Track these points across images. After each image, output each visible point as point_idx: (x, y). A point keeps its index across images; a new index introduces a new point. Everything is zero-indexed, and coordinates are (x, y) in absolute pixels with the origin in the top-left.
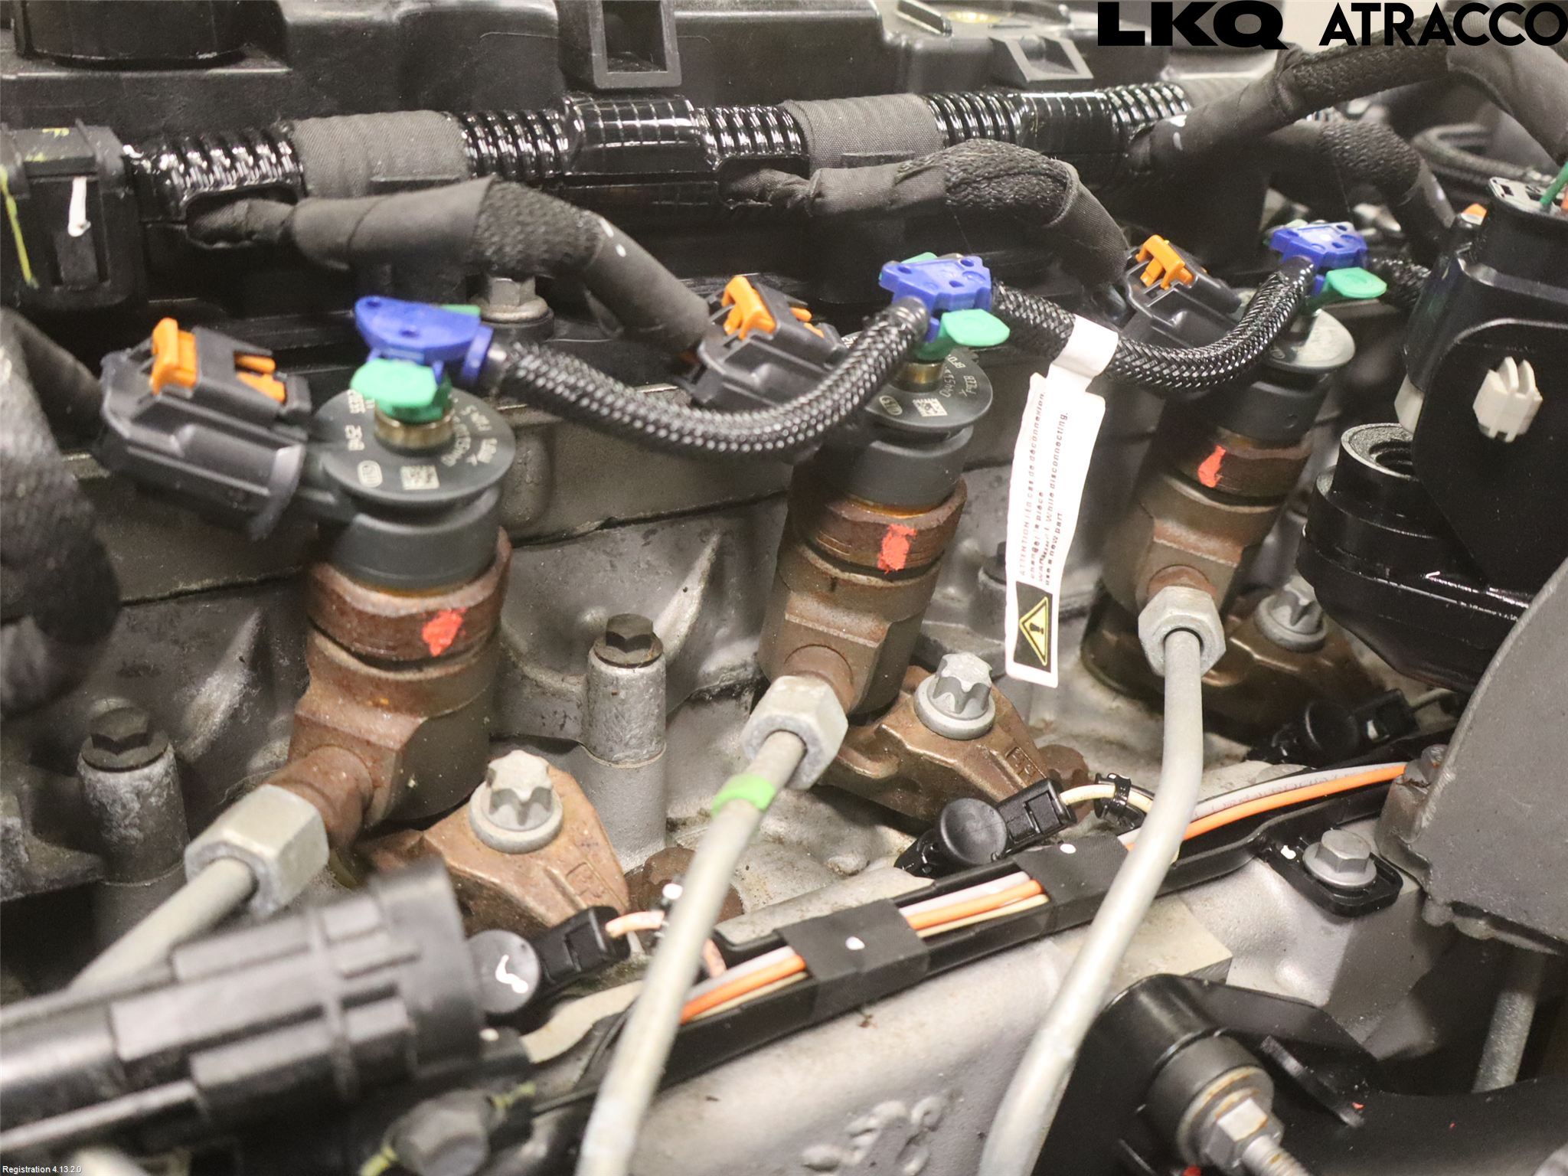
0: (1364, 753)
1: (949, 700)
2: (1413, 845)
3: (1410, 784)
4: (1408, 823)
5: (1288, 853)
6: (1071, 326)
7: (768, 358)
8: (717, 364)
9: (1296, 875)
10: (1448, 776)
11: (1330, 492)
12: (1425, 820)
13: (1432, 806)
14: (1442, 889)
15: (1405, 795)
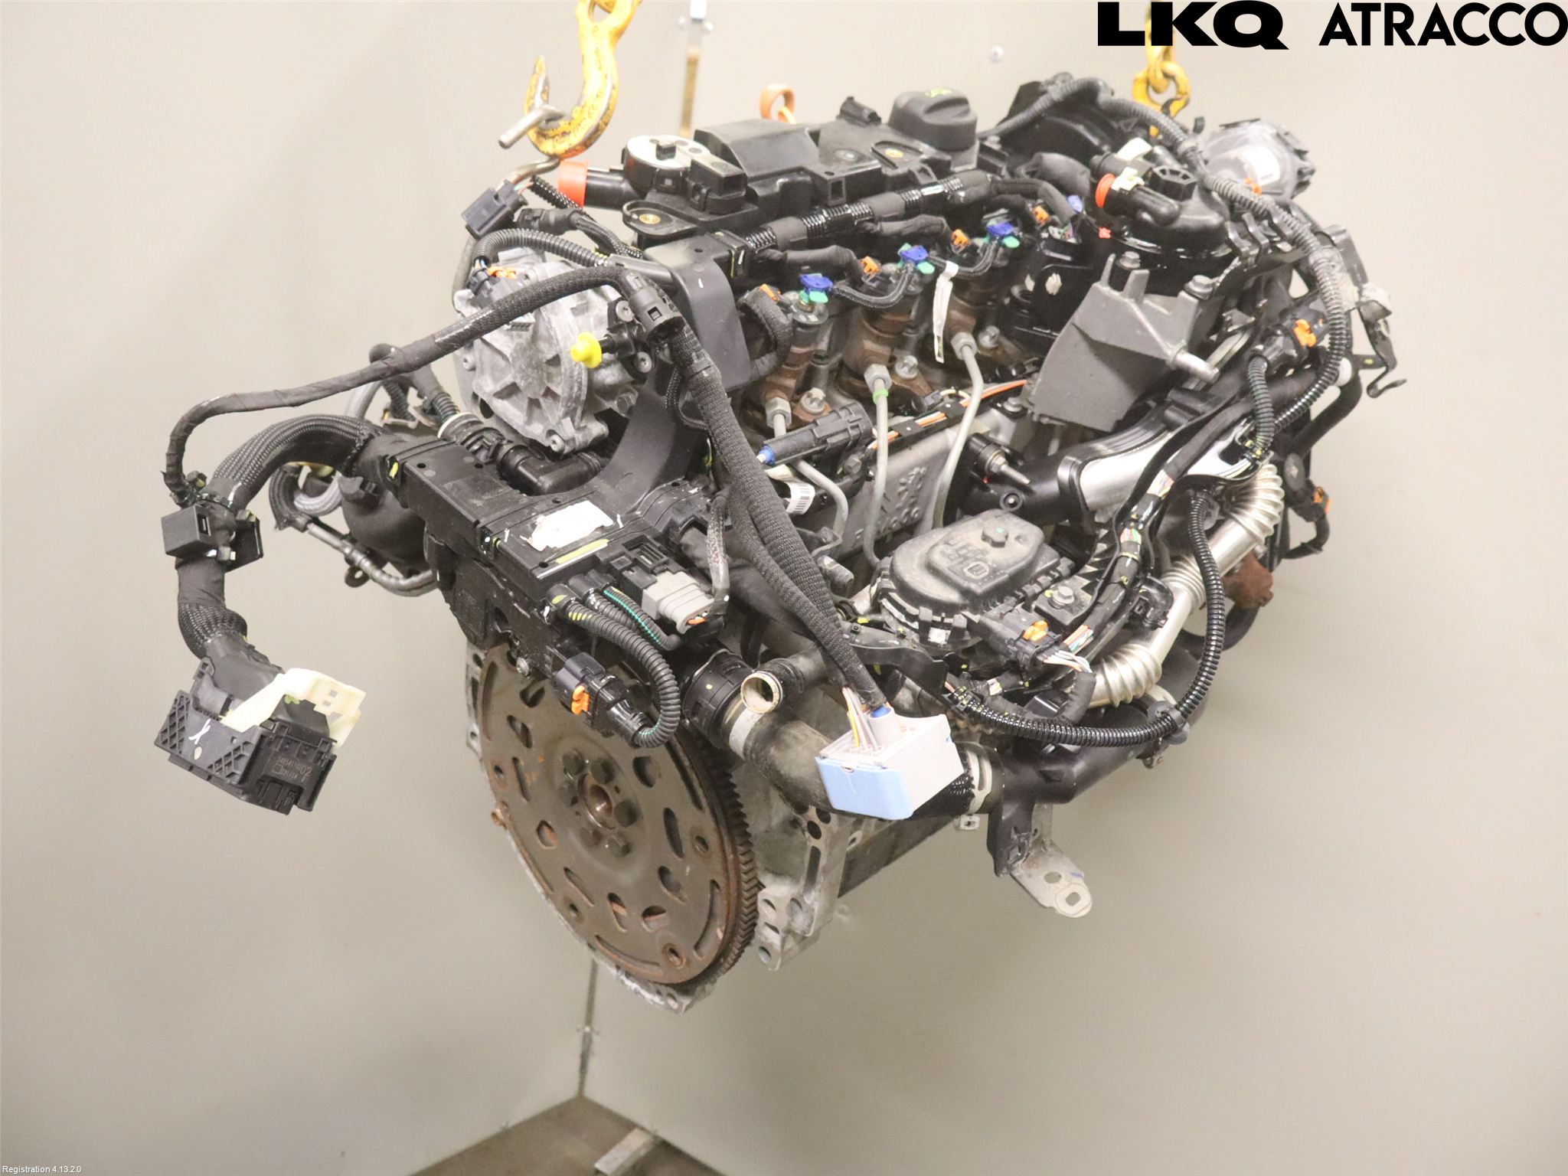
0: (1013, 378)
1: (906, 369)
2: (1030, 399)
3: (1029, 384)
4: (1029, 394)
5: (999, 405)
6: (945, 265)
7: (878, 279)
8: (867, 282)
9: (1003, 410)
10: (1039, 380)
11: (1009, 304)
12: (1034, 392)
13: (1035, 389)
14: (1037, 411)
15: (1027, 387)
